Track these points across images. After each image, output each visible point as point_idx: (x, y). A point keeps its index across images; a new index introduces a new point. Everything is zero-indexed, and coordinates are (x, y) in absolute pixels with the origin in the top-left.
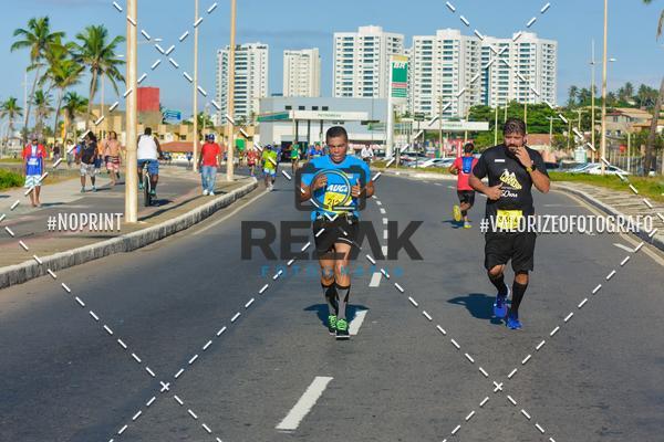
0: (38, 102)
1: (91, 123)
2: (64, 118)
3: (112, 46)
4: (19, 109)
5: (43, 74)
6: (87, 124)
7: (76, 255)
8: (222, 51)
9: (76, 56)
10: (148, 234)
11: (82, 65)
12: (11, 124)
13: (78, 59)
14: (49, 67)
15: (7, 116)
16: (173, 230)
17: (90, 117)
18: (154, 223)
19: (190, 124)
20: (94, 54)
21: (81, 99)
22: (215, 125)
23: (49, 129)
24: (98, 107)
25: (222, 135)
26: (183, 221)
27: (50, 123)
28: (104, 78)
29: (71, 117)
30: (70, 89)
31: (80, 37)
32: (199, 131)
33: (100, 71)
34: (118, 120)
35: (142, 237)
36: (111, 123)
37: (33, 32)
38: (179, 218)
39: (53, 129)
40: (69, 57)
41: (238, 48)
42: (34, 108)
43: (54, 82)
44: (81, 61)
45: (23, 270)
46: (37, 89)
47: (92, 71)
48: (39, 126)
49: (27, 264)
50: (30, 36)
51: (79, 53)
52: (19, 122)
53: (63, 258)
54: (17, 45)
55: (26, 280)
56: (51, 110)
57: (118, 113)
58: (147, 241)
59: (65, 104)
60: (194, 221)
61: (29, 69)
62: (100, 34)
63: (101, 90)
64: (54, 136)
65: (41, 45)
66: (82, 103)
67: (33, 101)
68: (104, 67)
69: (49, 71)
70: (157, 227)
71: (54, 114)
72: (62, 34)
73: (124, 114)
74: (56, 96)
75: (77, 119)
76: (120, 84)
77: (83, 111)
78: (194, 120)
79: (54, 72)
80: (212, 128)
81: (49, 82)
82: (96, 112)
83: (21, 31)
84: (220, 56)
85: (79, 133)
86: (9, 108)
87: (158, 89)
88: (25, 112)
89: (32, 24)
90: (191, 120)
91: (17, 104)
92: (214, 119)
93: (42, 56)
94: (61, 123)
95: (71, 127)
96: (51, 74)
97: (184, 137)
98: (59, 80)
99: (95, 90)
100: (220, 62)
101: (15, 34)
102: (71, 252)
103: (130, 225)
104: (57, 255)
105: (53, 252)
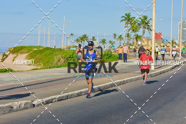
0: (128, 36)
1: (142, 42)
2: (135, 41)
3: (149, 21)
4: (122, 38)
5: (129, 29)
6: (141, 43)
7: (138, 78)
8: (179, 23)
9: (139, 24)
10: (157, 73)
11: (140, 26)
12: (120, 43)
13: (139, 25)
14: (131, 26)
15: (119, 40)
16: (164, 72)
17: (142, 41)
18: (159, 70)
19: (170, 43)
20: (144, 24)
21: (140, 36)
22: (177, 43)
23: (131, 44)
24: (145, 38)
25: (179, 46)
26: (167, 70)
27: (131, 42)
28: (146, 30)
29: (137, 41)
30: (136, 33)
31: (140, 18)
32: (172, 45)
33: (145, 28)
34: (150, 42)
35: (155, 73)
36: (148, 42)
37: (126, 17)
38: (166, 69)
39: (132, 44)
40: (137, 24)
41: (184, 22)
42: (127, 38)
43: (132, 31)
44: (140, 25)
45: (124, 81)
46: (128, 33)
47: (143, 28)
48: (128, 43)
49: (125, 79)
50: (126, 18)
51: (139, 23)
52: (122, 42)
53: (135, 78)
54: (122, 21)
55: (125, 84)
56: (131, 38)
57: (150, 40)
58: (157, 75)
59: (135, 37)
60: (170, 70)
61: (125, 27)
62: (146, 18)
63: (145, 33)
64: (132, 46)
65: (129, 20)
66: (140, 37)
67: (126, 36)
68: (146, 27)
69: (131, 28)
70: (159, 71)
71: (132, 40)
72: (135, 18)
73: (151, 40)
74: (133, 35)
75: (138, 41)
76: (150, 32)
77: (140, 39)
78: (171, 42)
79: (132, 28)
80: (176, 44)
81: (131, 31)
82: (144, 39)
83: (123, 17)
84: (179, 24)
85: (139, 45)
86: (119, 38)
87: (161, 33)
88: (124, 39)
89: (126, 15)
90: (170, 42)
91: (122, 37)
92: (177, 42)
93: (129, 24)
94: (134, 42)
95: (137, 43)
96: (131, 29)
97: (168, 47)
98: (133, 30)
99: (144, 33)
100: (179, 25)
101: (122, 18)
102: (137, 77)
103: (152, 70)
104: (133, 77)
105: (132, 77)
